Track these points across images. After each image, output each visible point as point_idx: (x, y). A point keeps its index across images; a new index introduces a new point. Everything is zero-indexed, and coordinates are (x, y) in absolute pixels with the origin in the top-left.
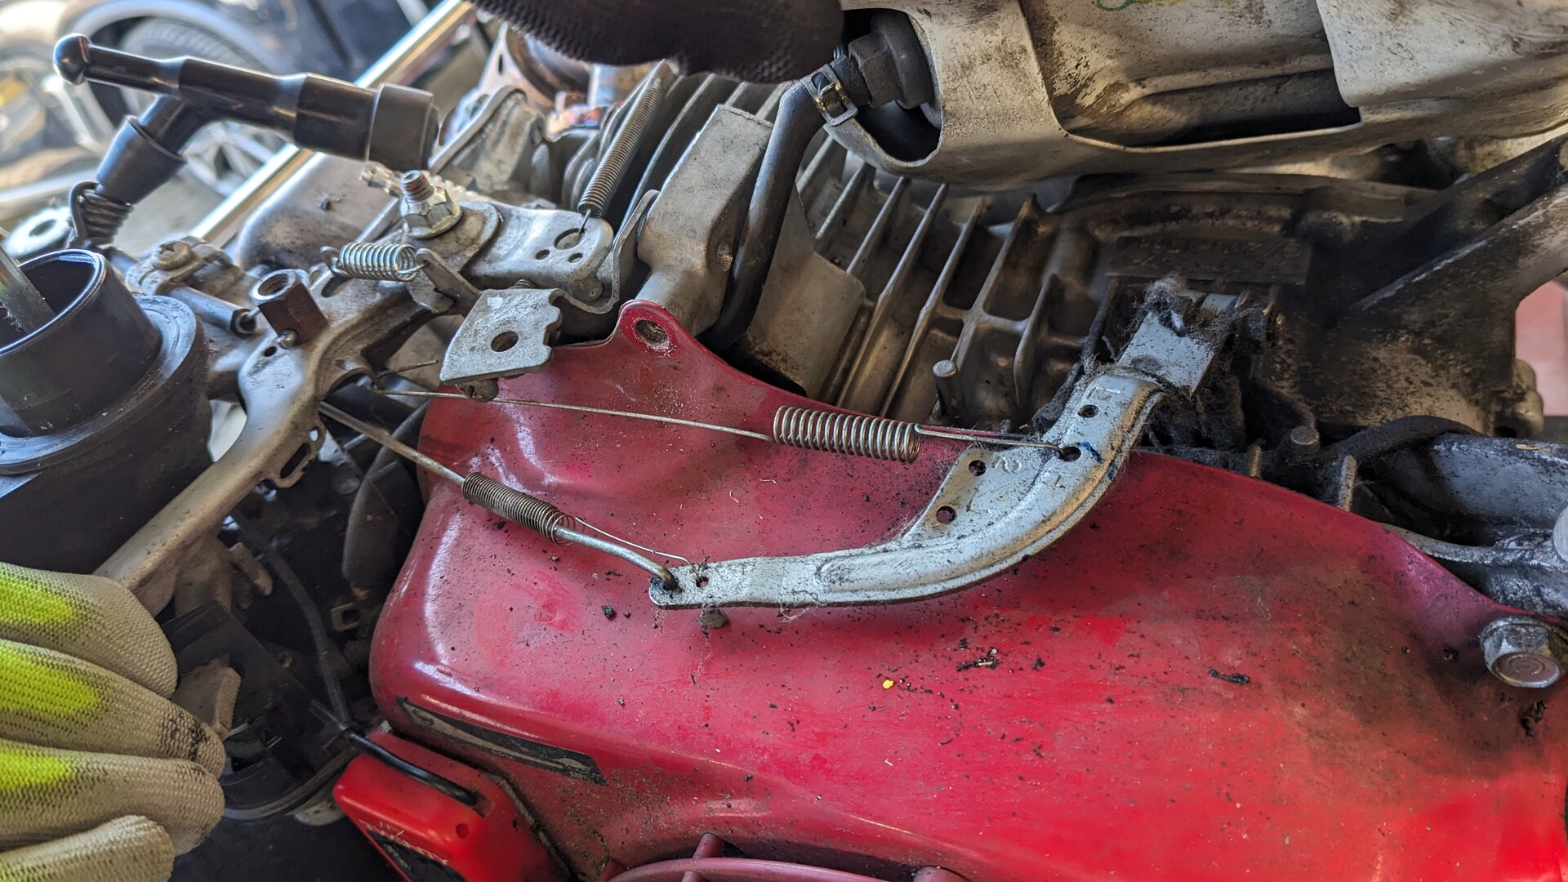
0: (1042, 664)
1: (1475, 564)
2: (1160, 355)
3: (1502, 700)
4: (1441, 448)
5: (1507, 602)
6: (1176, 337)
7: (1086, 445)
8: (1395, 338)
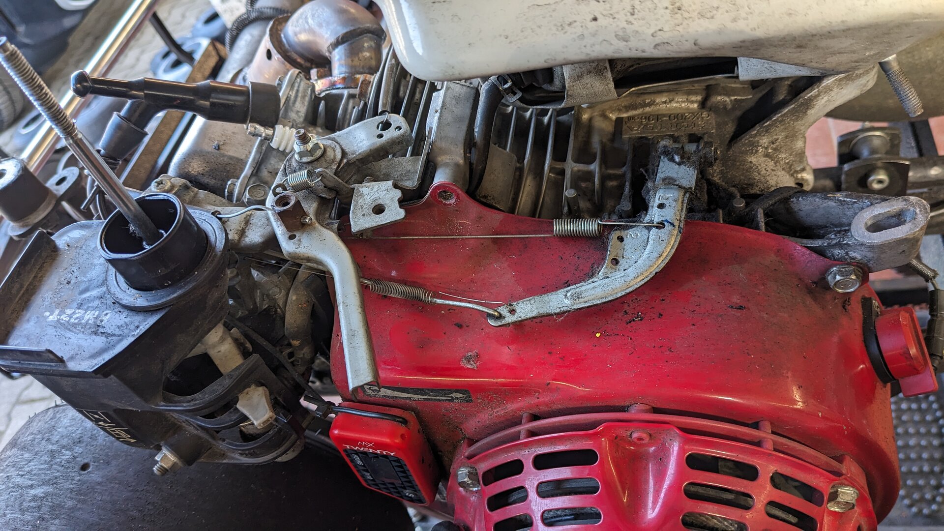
0: (662, 315)
1: (820, 246)
2: (674, 176)
3: (835, 299)
4: (794, 200)
5: (835, 260)
6: (677, 166)
7: (666, 221)
8: (757, 151)
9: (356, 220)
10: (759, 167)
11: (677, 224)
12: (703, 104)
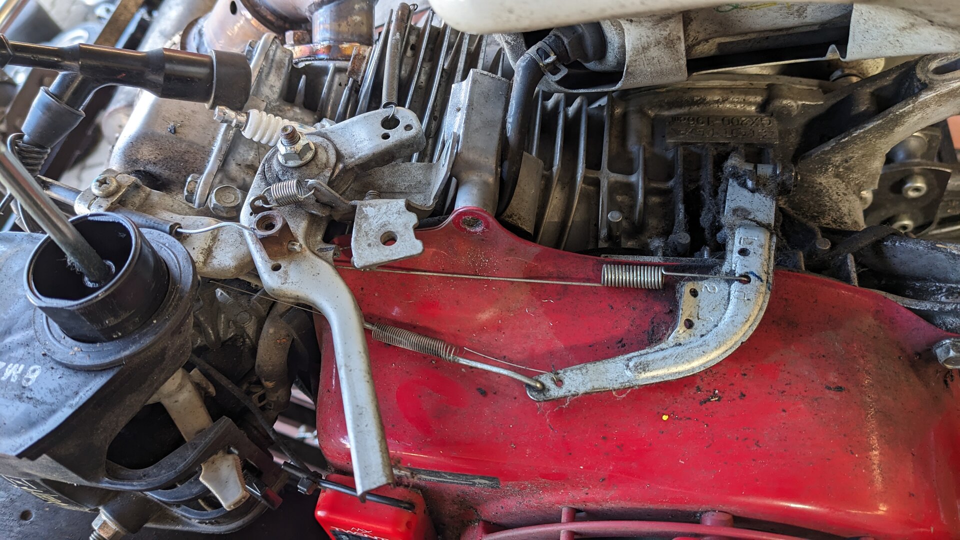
0: (744, 396)
1: (928, 310)
2: (748, 206)
4: (889, 243)
5: (948, 330)
6: (751, 194)
7: (752, 273)
8: (827, 170)
9: (360, 252)
10: (830, 191)
11: (764, 277)
12: (763, 107)
